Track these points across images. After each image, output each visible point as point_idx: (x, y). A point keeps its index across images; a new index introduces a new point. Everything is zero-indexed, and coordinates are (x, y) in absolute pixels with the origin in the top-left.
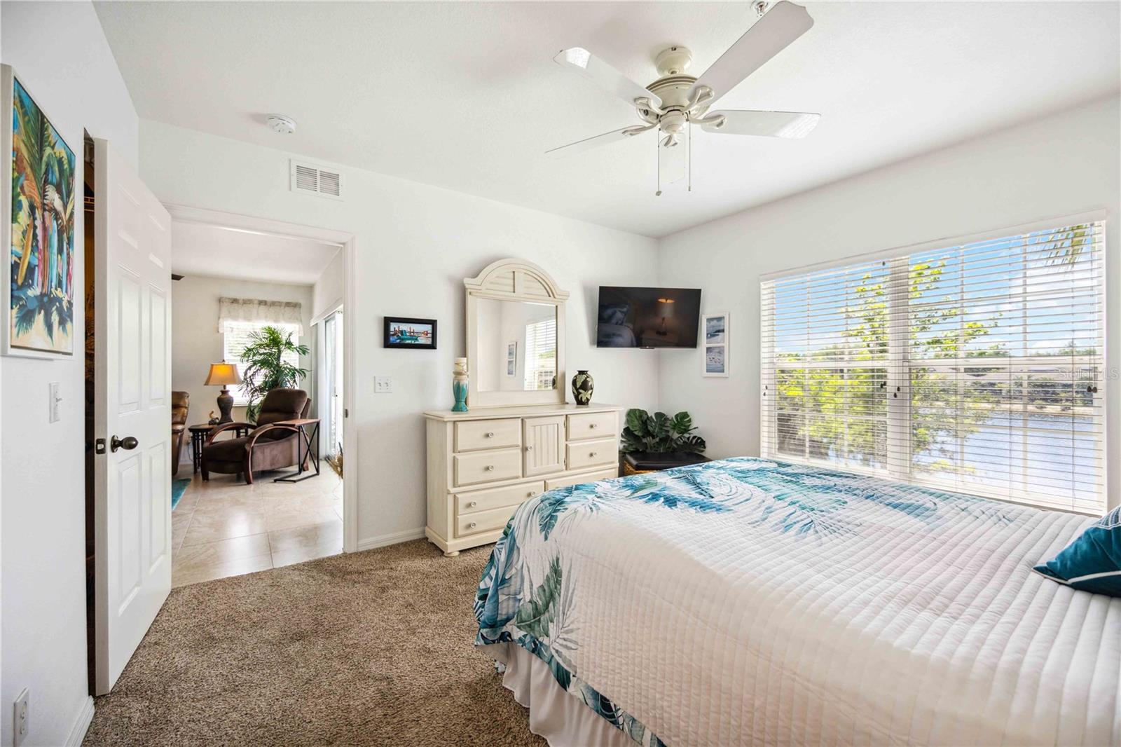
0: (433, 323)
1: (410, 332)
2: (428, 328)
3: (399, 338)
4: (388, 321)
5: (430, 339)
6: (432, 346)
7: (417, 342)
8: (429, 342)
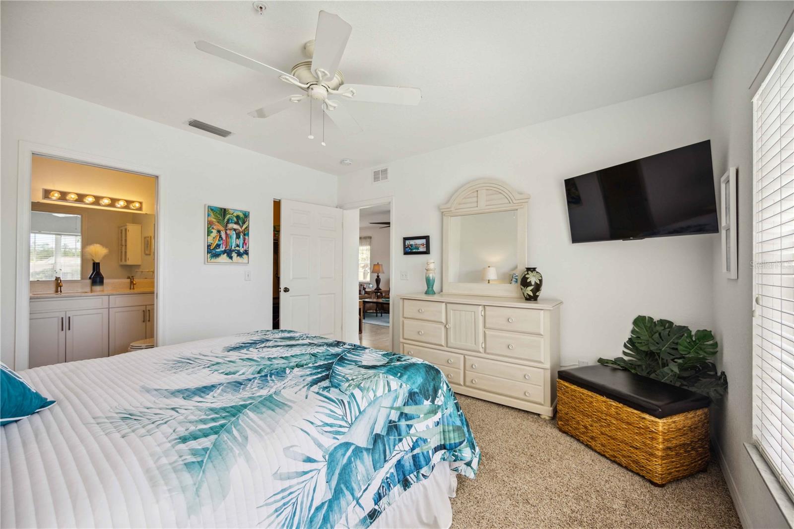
0: (427, 238)
1: (415, 245)
2: (424, 241)
3: (410, 249)
4: (405, 239)
5: (425, 248)
6: (427, 252)
7: (419, 251)
8: (424, 250)
